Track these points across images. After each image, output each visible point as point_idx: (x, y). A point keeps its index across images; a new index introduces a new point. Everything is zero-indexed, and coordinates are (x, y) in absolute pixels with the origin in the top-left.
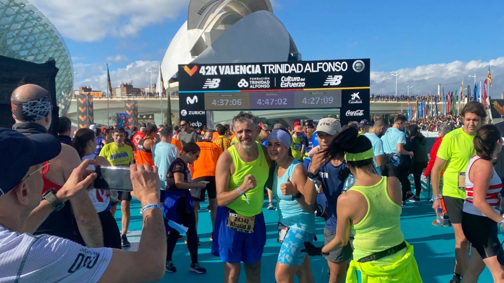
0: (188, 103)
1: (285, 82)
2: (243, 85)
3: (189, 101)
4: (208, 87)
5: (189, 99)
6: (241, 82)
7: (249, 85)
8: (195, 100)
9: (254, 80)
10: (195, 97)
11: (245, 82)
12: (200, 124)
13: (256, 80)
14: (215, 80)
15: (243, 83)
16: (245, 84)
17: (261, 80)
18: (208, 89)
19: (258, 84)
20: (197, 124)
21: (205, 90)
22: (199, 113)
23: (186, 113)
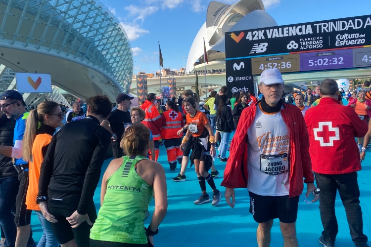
0: (235, 70)
1: (341, 40)
2: (293, 46)
3: (235, 68)
4: (255, 51)
5: (235, 65)
6: (290, 44)
7: (300, 46)
8: (242, 66)
9: (305, 41)
10: (242, 63)
11: (295, 44)
12: (247, 89)
13: (308, 41)
14: (262, 44)
15: (292, 45)
16: (295, 46)
17: (313, 40)
18: (255, 54)
19: (309, 45)
20: (243, 90)
21: (252, 55)
22: (246, 78)
23: (232, 79)
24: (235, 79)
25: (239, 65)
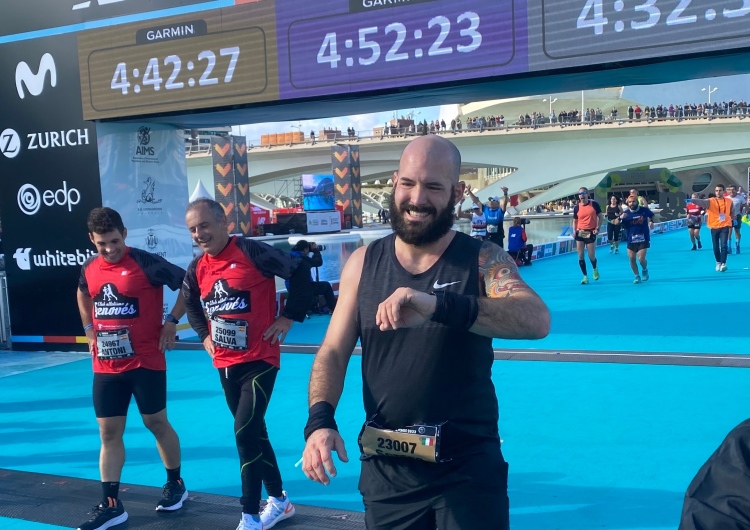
0: (22, 95)
3: (23, 83)
5: (22, 71)
8: (48, 73)
10: (47, 62)
12: (74, 196)
20: (61, 197)
21: (85, 15)
22: (66, 139)
23: (16, 143)
24: (25, 142)
25: (35, 70)
